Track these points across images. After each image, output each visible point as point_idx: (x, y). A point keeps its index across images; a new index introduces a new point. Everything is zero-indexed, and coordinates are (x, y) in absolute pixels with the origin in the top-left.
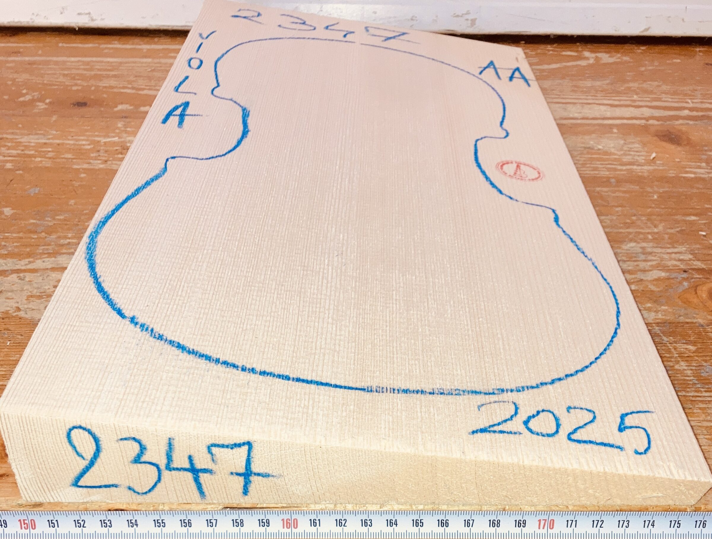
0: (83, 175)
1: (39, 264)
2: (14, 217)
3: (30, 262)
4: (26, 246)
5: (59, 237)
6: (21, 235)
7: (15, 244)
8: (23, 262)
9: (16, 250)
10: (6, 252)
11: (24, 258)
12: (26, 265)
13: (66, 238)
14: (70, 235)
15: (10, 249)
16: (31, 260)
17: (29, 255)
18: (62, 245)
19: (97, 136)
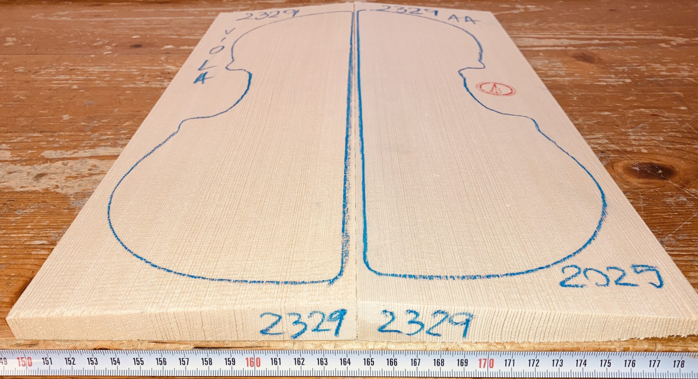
0: (128, 92)
1: (81, 153)
2: (70, 121)
3: (74, 152)
4: (74, 141)
5: (101, 135)
6: (72, 133)
7: (66, 140)
8: (69, 153)
9: (66, 144)
10: (57, 146)
11: (71, 150)
12: (71, 154)
13: (106, 135)
14: (109, 133)
15: (61, 143)
16: (76, 151)
17: (75, 147)
18: (102, 140)
19: (145, 66)
